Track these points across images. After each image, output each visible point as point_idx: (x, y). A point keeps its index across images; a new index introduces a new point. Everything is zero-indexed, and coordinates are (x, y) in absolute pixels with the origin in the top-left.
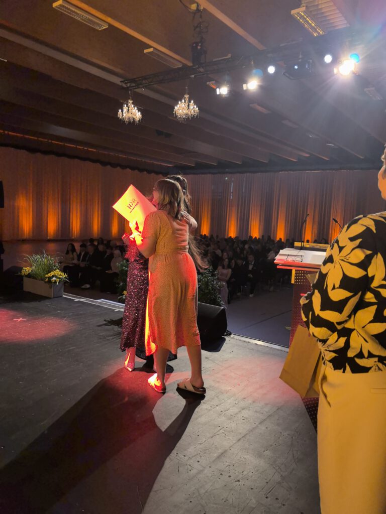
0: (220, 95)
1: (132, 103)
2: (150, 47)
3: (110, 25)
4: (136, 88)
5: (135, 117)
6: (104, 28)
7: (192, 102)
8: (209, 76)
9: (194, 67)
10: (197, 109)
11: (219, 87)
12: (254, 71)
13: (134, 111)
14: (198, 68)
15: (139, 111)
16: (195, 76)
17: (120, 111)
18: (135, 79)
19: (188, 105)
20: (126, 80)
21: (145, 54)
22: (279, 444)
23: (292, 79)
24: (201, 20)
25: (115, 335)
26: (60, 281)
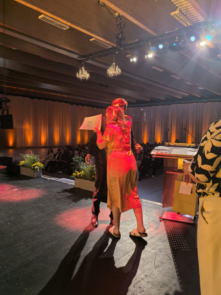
0: (133, 62)
1: (84, 69)
2: (93, 37)
3: (70, 27)
4: (86, 61)
5: (86, 77)
6: (67, 28)
7: (117, 67)
8: (126, 51)
9: (118, 47)
10: (120, 70)
11: (132, 58)
12: (151, 48)
13: (85, 73)
14: (120, 47)
15: (88, 74)
16: (118, 52)
17: (77, 73)
18: (85, 55)
19: (115, 69)
20: (81, 56)
21: (90, 41)
22: (147, 257)
23: (173, 51)
24: (121, 21)
25: (66, 197)
26: (40, 168)
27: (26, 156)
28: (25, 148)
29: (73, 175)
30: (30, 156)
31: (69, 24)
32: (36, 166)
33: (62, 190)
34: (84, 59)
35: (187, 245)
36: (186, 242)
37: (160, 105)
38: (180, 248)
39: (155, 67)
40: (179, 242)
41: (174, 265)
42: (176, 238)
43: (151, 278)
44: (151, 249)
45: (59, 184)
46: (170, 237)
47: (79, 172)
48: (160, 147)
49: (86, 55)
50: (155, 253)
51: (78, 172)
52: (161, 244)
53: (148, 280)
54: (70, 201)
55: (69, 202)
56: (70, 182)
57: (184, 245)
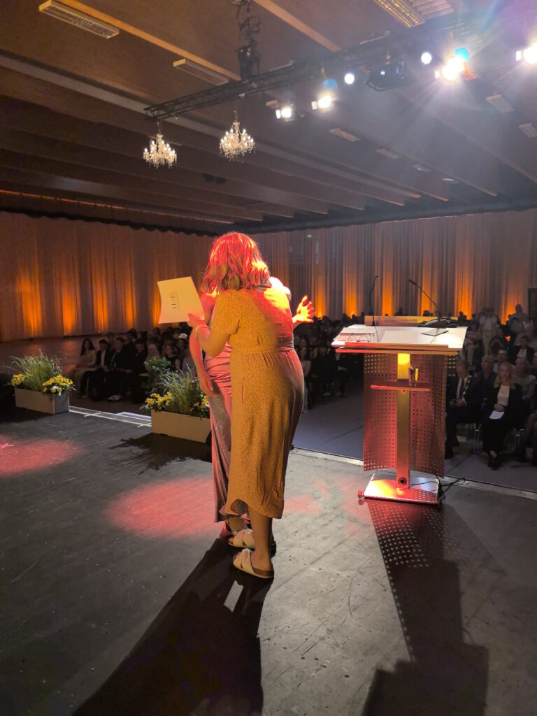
0: (282, 119)
1: (163, 138)
2: (182, 58)
3: (122, 31)
4: (166, 118)
5: (167, 158)
6: (114, 35)
7: (244, 131)
8: (265, 92)
9: (244, 82)
10: (252, 140)
11: (280, 108)
12: (326, 82)
13: (165, 149)
14: (251, 82)
15: (172, 150)
16: (245, 95)
17: (146, 150)
18: (163, 104)
20: (151, 107)
21: (174, 68)
22: (332, 589)
23: (378, 90)
24: (249, 15)
25: (132, 458)
26: (63, 390)
27: (26, 361)
28: (25, 340)
29: (147, 403)
30: (37, 362)
31: (118, 23)
32: (54, 384)
33: (122, 440)
34: (162, 112)
35: (422, 555)
36: (421, 549)
37: (352, 224)
38: (407, 562)
39: (338, 129)
40: (406, 549)
41: (393, 603)
42: (397, 541)
43: (343, 636)
44: (340, 570)
45: (114, 427)
46: (384, 539)
47: (162, 396)
48: (354, 328)
49: (167, 103)
50: (349, 579)
51: (158, 396)
52: (362, 555)
53: (333, 641)
54: (143, 467)
55: (140, 470)
56: (140, 421)
57: (416, 555)
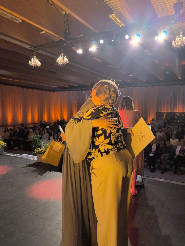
1: (36, 58)
4: (37, 51)
5: (37, 64)
6: (20, 22)
8: (73, 44)
9: (65, 41)
10: (68, 60)
11: (78, 50)
15: (39, 61)
16: (66, 45)
19: (64, 58)
20: (32, 47)
23: (111, 46)
24: (67, 19)
25: (31, 171)
26: (2, 146)
29: (35, 151)
34: (36, 49)
39: (95, 58)
45: (22, 160)
49: (37, 46)
51: (39, 149)
55: (35, 176)
